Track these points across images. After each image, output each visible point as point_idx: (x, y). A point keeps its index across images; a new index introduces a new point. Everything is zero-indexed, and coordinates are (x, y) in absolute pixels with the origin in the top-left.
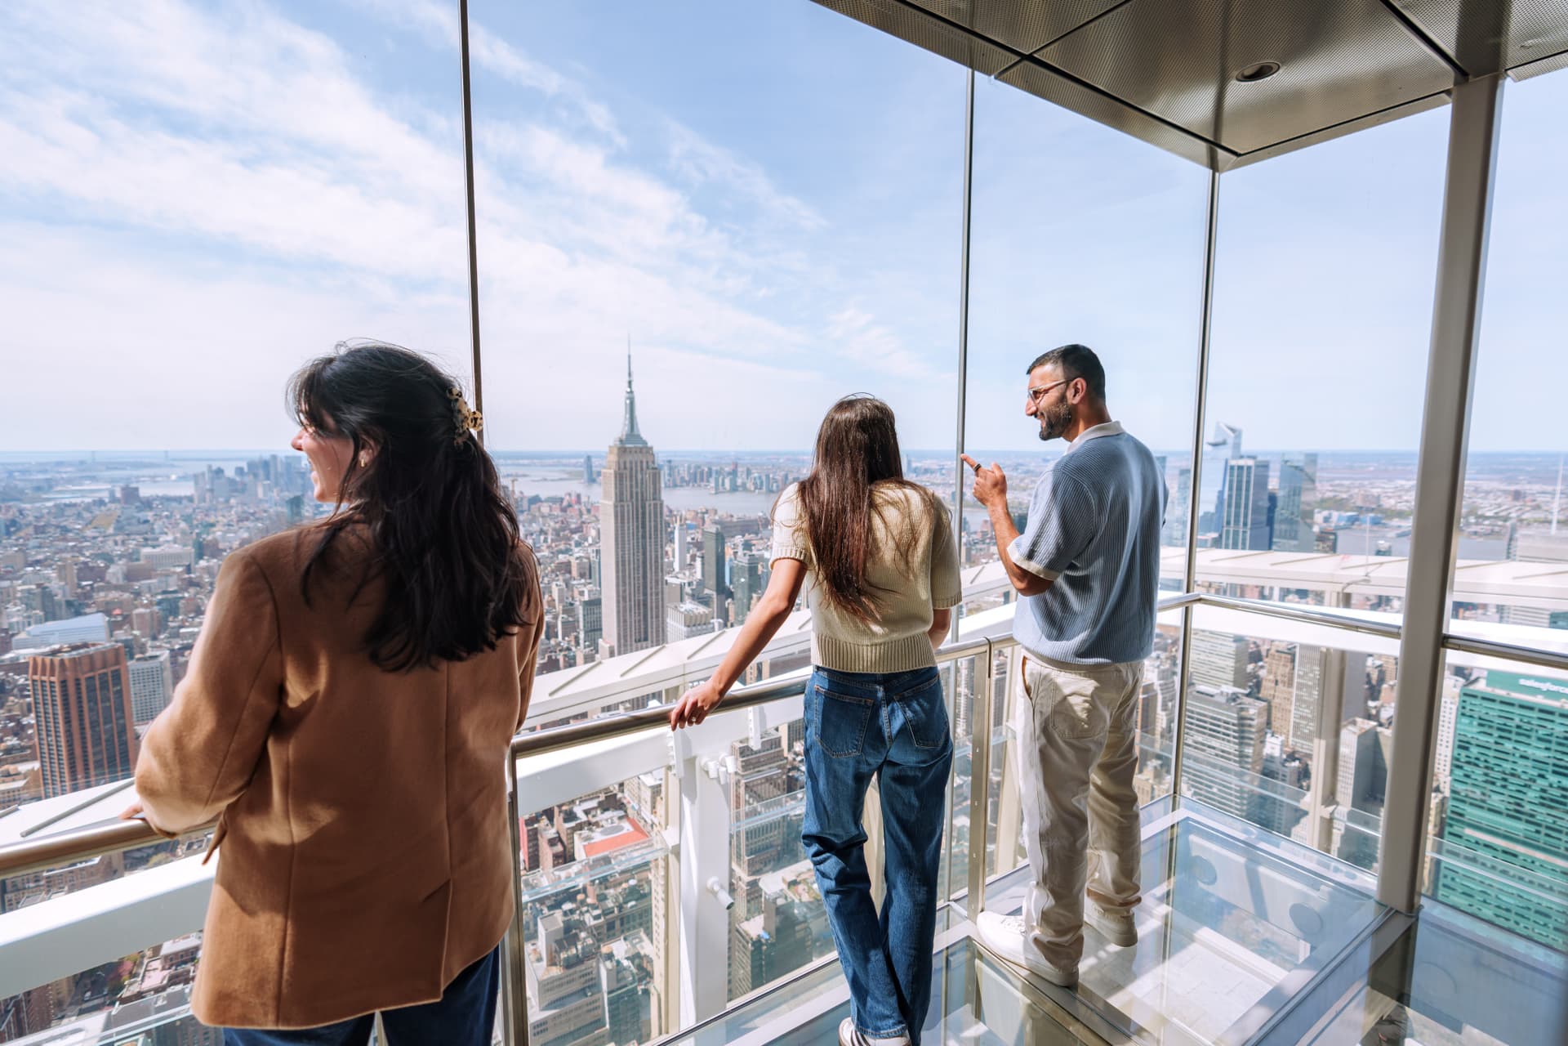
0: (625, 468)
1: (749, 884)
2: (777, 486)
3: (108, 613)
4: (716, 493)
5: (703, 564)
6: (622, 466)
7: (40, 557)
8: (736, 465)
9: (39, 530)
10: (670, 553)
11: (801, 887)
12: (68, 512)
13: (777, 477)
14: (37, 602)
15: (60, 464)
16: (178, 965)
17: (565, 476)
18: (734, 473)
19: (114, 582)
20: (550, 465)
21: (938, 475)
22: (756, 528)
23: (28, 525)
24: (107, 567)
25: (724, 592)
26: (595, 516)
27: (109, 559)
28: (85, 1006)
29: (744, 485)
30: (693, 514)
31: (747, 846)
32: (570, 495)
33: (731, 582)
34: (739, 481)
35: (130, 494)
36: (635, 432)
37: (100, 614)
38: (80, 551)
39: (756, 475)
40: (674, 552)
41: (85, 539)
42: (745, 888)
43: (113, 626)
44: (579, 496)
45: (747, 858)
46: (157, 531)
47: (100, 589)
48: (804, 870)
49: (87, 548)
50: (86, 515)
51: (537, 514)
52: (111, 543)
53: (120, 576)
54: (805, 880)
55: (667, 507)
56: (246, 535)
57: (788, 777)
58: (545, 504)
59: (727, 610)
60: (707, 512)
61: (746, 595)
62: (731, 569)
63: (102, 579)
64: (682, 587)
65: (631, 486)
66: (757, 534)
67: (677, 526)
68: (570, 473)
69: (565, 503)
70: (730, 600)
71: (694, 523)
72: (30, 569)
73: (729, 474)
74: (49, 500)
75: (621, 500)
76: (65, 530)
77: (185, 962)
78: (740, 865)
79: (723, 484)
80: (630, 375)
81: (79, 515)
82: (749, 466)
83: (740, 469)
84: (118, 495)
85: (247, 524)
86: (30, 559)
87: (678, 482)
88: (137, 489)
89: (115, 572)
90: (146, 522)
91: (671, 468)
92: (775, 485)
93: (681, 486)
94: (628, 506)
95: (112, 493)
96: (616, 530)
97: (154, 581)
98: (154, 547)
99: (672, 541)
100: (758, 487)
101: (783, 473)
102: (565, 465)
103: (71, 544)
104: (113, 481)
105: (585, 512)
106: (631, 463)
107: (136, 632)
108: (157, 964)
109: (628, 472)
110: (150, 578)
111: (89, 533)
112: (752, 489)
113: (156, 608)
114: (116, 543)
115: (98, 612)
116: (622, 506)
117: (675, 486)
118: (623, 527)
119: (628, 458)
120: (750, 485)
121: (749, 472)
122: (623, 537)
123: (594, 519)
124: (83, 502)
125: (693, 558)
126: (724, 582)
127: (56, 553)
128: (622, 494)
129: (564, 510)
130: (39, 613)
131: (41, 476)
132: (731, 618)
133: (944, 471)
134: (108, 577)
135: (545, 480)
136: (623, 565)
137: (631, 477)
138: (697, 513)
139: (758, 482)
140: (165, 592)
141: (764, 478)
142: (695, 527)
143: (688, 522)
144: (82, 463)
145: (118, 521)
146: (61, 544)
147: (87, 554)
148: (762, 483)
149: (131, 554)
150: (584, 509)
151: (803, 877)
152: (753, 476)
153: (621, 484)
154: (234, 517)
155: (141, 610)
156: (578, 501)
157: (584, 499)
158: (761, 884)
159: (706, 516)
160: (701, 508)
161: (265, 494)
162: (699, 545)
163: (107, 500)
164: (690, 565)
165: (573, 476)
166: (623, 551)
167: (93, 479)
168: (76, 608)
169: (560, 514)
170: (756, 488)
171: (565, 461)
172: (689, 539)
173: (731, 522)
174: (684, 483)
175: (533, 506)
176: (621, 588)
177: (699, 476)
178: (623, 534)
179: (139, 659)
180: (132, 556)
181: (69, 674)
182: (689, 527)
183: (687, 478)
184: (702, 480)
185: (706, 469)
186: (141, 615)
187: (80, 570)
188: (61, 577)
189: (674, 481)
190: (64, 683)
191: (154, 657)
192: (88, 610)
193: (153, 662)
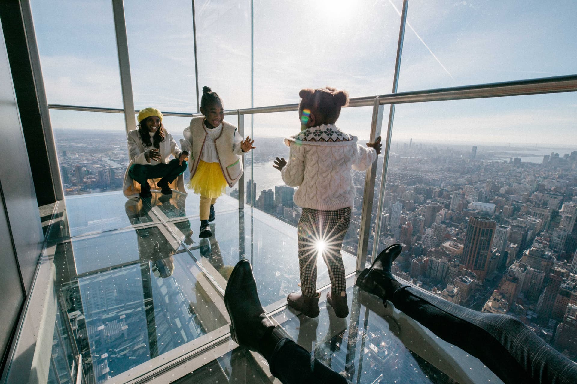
3: (497, 204)
9: (486, 170)
12: (496, 165)
14: (478, 195)
19: (502, 193)
24: (501, 187)
27: (503, 185)
35: (517, 160)
37: (494, 204)
38: (495, 179)
41: (497, 175)
43: (497, 209)
47: (497, 195)
53: (504, 191)
63: (498, 191)
76: (493, 171)
84: (513, 160)
88: (520, 159)
90: (520, 172)
95: (511, 160)
97: (515, 196)
98: (518, 183)
103: (493, 176)
107: (503, 214)
111: (499, 173)
113: (512, 207)
115: (493, 203)
124: (501, 162)
127: (487, 179)
130: (477, 199)
134: (500, 191)
140: (517, 202)
145: (510, 170)
146: (490, 176)
147: (497, 181)
155: (507, 206)
163: (509, 162)
168: (487, 201)
179: (500, 227)
180: (510, 185)
181: (479, 226)
186: (507, 208)
187: (493, 186)
188: (486, 188)
190: (476, 229)
191: (506, 228)
192: (491, 201)
193: (504, 230)
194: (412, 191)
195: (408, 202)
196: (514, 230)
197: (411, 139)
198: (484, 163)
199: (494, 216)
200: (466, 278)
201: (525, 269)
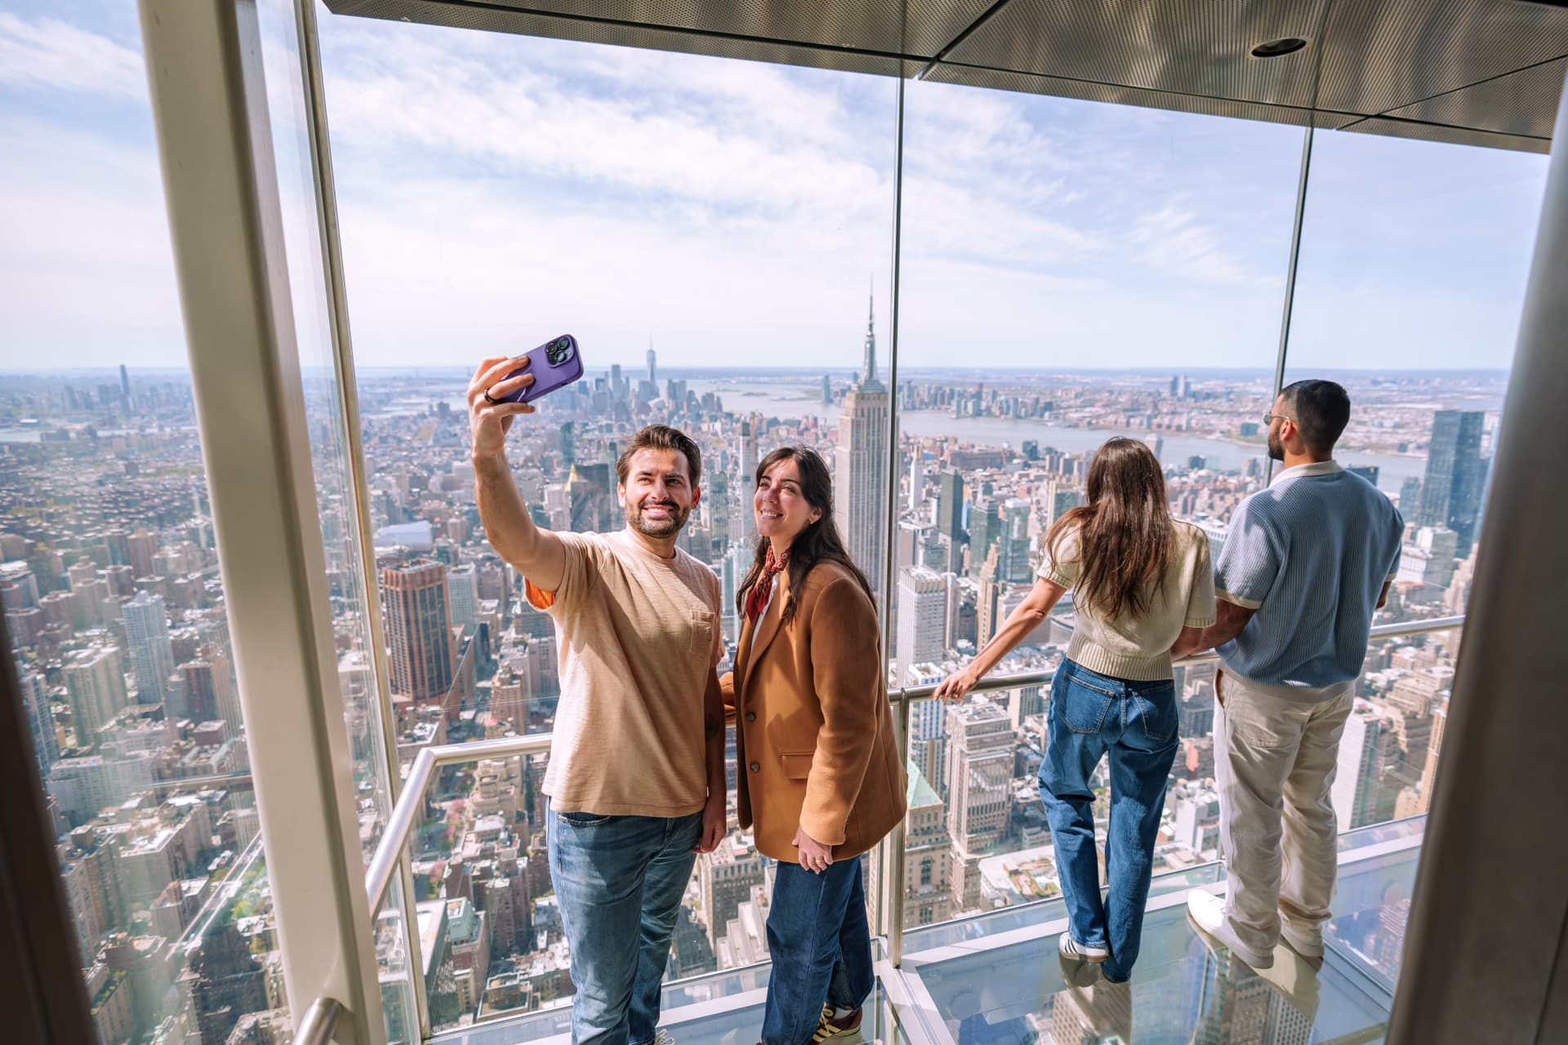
0: (863, 415)
1: (968, 861)
2: (1026, 412)
3: (431, 521)
4: (958, 418)
5: (939, 506)
6: (859, 412)
7: (384, 464)
8: (981, 386)
9: (383, 440)
10: (905, 487)
11: (1022, 878)
12: (403, 423)
13: (1026, 400)
14: (384, 509)
15: (394, 379)
16: (487, 841)
17: (803, 395)
18: (978, 396)
19: (434, 491)
20: (788, 383)
21: (1224, 400)
22: (998, 461)
23: (376, 434)
24: (429, 477)
25: (960, 536)
26: (831, 441)
27: (431, 472)
28: (425, 855)
29: (988, 409)
30: (931, 442)
31: (969, 821)
32: (807, 418)
33: (968, 526)
34: (984, 405)
35: (444, 409)
36: (875, 377)
37: (426, 521)
38: (410, 460)
39: (1002, 398)
40: (910, 487)
41: (413, 449)
42: (964, 865)
43: (436, 533)
44: (815, 419)
45: (967, 836)
46: (463, 444)
47: (426, 498)
48: (1028, 860)
49: (418, 457)
50: (414, 427)
51: (775, 437)
52: (431, 454)
53: (438, 485)
54: (1027, 871)
55: (905, 434)
56: (529, 453)
57: (1017, 754)
58: (783, 427)
59: (962, 556)
60: (946, 440)
61: (984, 544)
62: (969, 512)
63: (426, 488)
64: (915, 534)
65: (868, 434)
66: (1000, 468)
67: (914, 455)
68: (807, 392)
69: (802, 426)
70: (965, 545)
71: (932, 453)
72: (378, 475)
73: (973, 396)
74: (388, 412)
75: (858, 449)
76: (400, 441)
77: (492, 840)
78: (959, 840)
79: (966, 408)
80: (871, 317)
81: (409, 428)
82: (996, 388)
83: (985, 390)
84: (435, 409)
85: (530, 440)
86: (378, 466)
87: (917, 404)
88: (448, 404)
89: (435, 482)
90: (456, 435)
91: (911, 389)
92: (1023, 410)
93: (920, 409)
94: (864, 454)
95: (431, 407)
96: (851, 476)
97: (462, 492)
98: (462, 461)
99: (907, 473)
100: (1004, 411)
101: (1034, 396)
102: (803, 383)
103: (404, 453)
104: (432, 395)
105: (821, 437)
106: (869, 410)
107: (451, 540)
108: (472, 837)
109: (865, 420)
110: (459, 488)
111: (416, 444)
112: (998, 413)
113: (464, 518)
114: (435, 454)
115: (425, 519)
116: (858, 455)
117: (914, 408)
118: (858, 475)
119: (866, 405)
120: (995, 410)
121: (995, 395)
122: (858, 486)
123: (829, 444)
124: (411, 415)
125: (930, 493)
126: (960, 526)
127: (394, 462)
128: (858, 441)
129: (801, 434)
130: (385, 516)
131: (382, 390)
132: (966, 565)
133: (1232, 396)
134: (430, 487)
135: (783, 399)
136: (857, 514)
137: (868, 425)
138: (935, 441)
139: (1005, 406)
141: (1011, 402)
142: (934, 457)
143: (925, 451)
144: (410, 378)
145: (436, 435)
146: (397, 453)
147: (415, 463)
148: (1008, 407)
149: (446, 465)
150: (820, 433)
151: (1025, 867)
152: (999, 399)
153: (858, 432)
154: (519, 433)
155: (454, 520)
156: (815, 424)
157: (821, 422)
158: (981, 866)
159: (945, 445)
160: (940, 436)
161: (543, 411)
162: (936, 480)
163: (427, 413)
164: (926, 501)
165: (811, 395)
166: (857, 500)
167: (418, 393)
168: (411, 517)
169: (797, 437)
170: (1002, 413)
171: (803, 379)
172: (925, 472)
173: (972, 453)
174: (924, 405)
175: (771, 429)
176: (854, 537)
177: (939, 398)
178: (858, 483)
179: (455, 572)
180: (447, 468)
181: (409, 587)
182: (926, 457)
183: (926, 400)
184: (943, 402)
185: (948, 392)
186: (454, 525)
187: (411, 478)
188: (399, 485)
189: (913, 402)
190: (405, 593)
191: (465, 570)
192: (417, 517)
193: (464, 575)
194: (186, 543)
195: (180, 581)
196: (484, 570)
197: (123, 369)
198: (374, 424)
199: (435, 552)
200: (421, 728)
201: (526, 645)
